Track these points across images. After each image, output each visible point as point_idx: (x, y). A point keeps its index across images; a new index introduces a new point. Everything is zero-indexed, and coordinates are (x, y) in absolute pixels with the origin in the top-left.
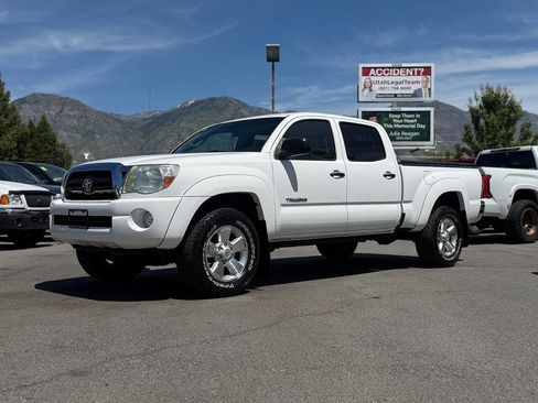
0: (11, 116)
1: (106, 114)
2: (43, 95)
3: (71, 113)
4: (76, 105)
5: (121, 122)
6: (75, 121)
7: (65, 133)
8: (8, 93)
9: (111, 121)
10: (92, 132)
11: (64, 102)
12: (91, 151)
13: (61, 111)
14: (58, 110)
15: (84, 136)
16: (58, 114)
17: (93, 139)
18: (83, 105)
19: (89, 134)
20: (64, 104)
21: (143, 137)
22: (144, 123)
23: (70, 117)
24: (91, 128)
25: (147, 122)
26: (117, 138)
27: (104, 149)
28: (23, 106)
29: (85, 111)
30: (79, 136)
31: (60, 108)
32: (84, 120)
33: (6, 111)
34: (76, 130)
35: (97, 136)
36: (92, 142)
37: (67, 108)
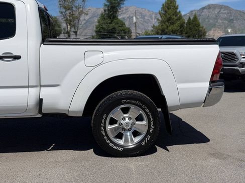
1: (240, 11)
2: (212, 5)
3: (224, 12)
4: (226, 8)
6: (226, 15)
7: (221, 21)
9: (242, 14)
10: (232, 20)
11: (221, 7)
12: (232, 28)
13: (220, 11)
14: (218, 11)
15: (229, 22)
16: (218, 13)
17: (233, 23)
18: (229, 8)
19: (231, 21)
23: (223, 13)
24: (232, 18)
27: (237, 27)
28: (204, 10)
29: (230, 10)
30: (227, 22)
31: (219, 10)
32: (229, 14)
33: (176, 13)
34: (225, 19)
35: (235, 21)
36: (232, 24)
37: (222, 10)
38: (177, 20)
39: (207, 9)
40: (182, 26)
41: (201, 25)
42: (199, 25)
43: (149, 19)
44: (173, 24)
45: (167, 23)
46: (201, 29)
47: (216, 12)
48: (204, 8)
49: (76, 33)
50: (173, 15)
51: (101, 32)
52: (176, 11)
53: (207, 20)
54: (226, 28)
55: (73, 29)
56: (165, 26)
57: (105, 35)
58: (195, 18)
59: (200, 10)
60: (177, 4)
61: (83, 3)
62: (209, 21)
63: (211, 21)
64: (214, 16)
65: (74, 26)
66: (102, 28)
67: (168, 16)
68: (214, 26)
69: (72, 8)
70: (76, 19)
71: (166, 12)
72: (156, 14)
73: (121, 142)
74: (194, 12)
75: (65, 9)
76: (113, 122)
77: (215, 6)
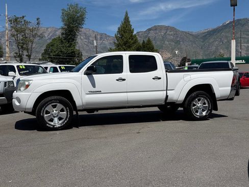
0: (134, 39)
1: (185, 32)
2: (158, 26)
3: (170, 33)
4: (173, 29)
5: (193, 35)
6: (172, 37)
7: (167, 43)
8: (133, 29)
11: (167, 28)
13: (166, 33)
15: (176, 43)
17: (179, 44)
18: (175, 29)
19: (178, 42)
20: (167, 30)
21: (203, 42)
22: (203, 35)
23: (169, 35)
24: (178, 39)
25: (205, 34)
26: (190, 43)
27: (184, 49)
28: (150, 32)
29: (176, 31)
30: (174, 44)
31: (165, 31)
32: (176, 36)
33: (132, 37)
34: (172, 40)
35: (181, 43)
36: (179, 46)
37: (168, 31)
38: (133, 43)
39: (153, 30)
41: (155, 48)
42: (153, 48)
45: (124, 46)
47: (163, 34)
48: (150, 30)
49: (29, 56)
50: (129, 38)
52: (132, 35)
53: (154, 42)
54: (173, 49)
55: (25, 53)
57: (65, 59)
59: (146, 31)
60: (132, 27)
61: (37, 26)
62: (156, 43)
63: (158, 43)
64: (160, 37)
65: (27, 49)
66: (61, 51)
67: (125, 40)
68: (161, 47)
69: (25, 30)
70: (30, 44)
71: (123, 35)
72: (101, 35)
73: (198, 114)
74: (140, 34)
75: (17, 31)
76: (194, 105)
77: (161, 28)
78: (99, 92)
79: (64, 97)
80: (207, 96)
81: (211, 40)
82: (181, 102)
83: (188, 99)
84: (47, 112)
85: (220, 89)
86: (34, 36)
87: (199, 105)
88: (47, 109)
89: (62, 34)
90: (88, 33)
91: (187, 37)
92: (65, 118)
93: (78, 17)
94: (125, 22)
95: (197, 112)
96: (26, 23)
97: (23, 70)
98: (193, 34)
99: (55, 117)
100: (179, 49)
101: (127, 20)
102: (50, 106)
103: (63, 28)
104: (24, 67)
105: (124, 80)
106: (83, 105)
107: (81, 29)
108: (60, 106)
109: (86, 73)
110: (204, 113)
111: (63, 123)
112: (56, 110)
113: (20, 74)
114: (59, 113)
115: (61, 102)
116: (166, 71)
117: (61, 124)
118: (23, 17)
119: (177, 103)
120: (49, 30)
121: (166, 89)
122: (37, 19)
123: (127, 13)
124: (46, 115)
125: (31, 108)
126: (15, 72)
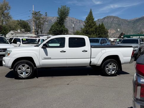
0: (94, 23)
1: (124, 20)
2: (109, 16)
4: (117, 18)
7: (114, 25)
8: (94, 18)
11: (114, 17)
15: (118, 25)
16: (113, 20)
18: (118, 18)
19: (119, 25)
21: (133, 25)
22: (133, 21)
23: (115, 21)
24: (120, 23)
26: (126, 25)
27: (123, 28)
31: (113, 19)
32: (118, 21)
34: (116, 24)
35: (121, 25)
36: (120, 27)
37: (115, 19)
39: (106, 18)
40: (96, 29)
41: (105, 28)
43: (76, 23)
44: (92, 27)
46: (105, 30)
48: (105, 18)
49: (41, 32)
50: (92, 23)
51: (55, 32)
52: (93, 21)
53: (107, 24)
54: (117, 28)
56: (88, 29)
58: (102, 24)
59: (103, 19)
61: (46, 16)
62: (108, 25)
64: (110, 22)
65: (41, 28)
66: (56, 29)
68: (111, 27)
69: (40, 18)
70: (42, 25)
71: (88, 21)
72: (80, 20)
73: (110, 73)
74: (100, 20)
75: (36, 19)
76: (107, 67)
77: (111, 17)
78: (50, 58)
79: (29, 60)
80: (115, 62)
81: (138, 24)
82: (99, 65)
83: (104, 63)
84: (20, 69)
85: (124, 58)
86: (44, 21)
87: (111, 67)
88: (19, 67)
89: (58, 21)
90: (73, 20)
91: (125, 22)
92: (29, 72)
93: (66, 12)
94: (90, 15)
95: (109, 71)
96: (41, 15)
97: (25, 41)
98: (128, 20)
99: (23, 72)
100: (120, 28)
101: (91, 13)
102: (21, 65)
103: (58, 18)
104: (25, 40)
105: (65, 52)
106: (40, 66)
107: (66, 18)
108: (27, 66)
109: (42, 48)
110: (113, 72)
111: (28, 75)
112: (24, 68)
113: (23, 43)
114: (26, 69)
115: (27, 63)
116: (91, 47)
117: (27, 76)
118: (39, 12)
119: (97, 65)
120: (54, 18)
121: (90, 57)
122: (46, 13)
123: (91, 10)
124: (18, 71)
125: (10, 67)
126: (20, 42)
